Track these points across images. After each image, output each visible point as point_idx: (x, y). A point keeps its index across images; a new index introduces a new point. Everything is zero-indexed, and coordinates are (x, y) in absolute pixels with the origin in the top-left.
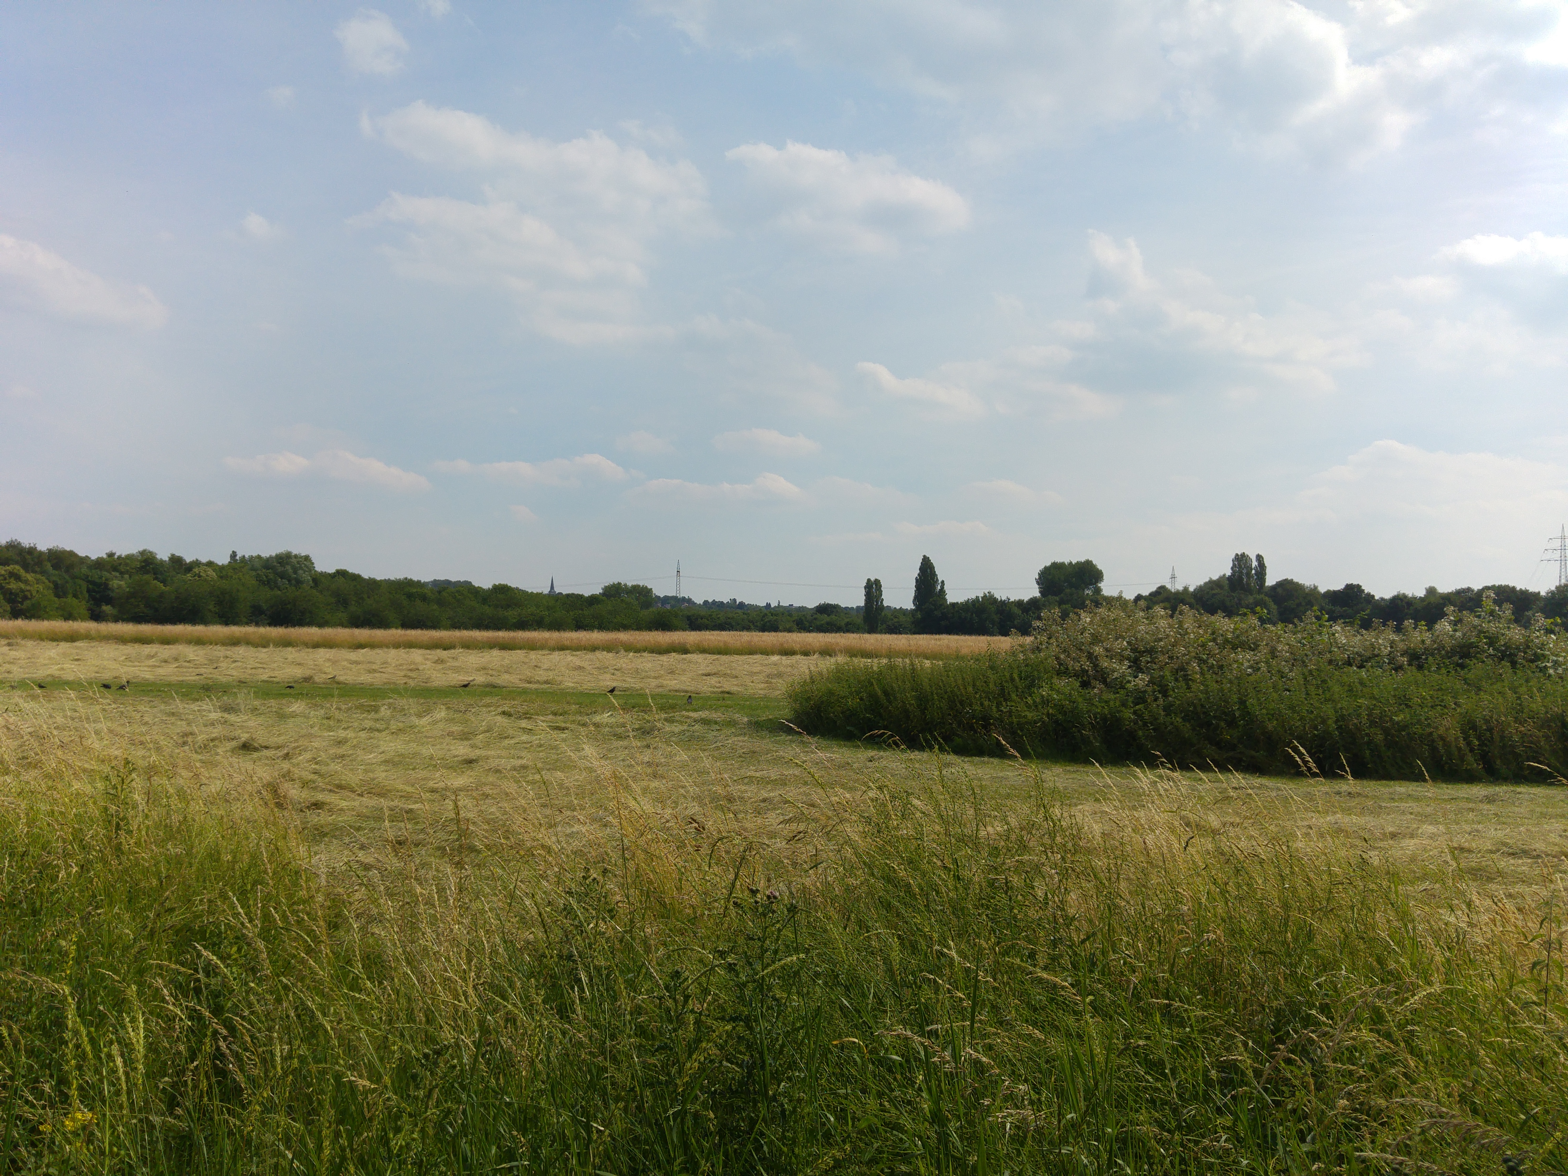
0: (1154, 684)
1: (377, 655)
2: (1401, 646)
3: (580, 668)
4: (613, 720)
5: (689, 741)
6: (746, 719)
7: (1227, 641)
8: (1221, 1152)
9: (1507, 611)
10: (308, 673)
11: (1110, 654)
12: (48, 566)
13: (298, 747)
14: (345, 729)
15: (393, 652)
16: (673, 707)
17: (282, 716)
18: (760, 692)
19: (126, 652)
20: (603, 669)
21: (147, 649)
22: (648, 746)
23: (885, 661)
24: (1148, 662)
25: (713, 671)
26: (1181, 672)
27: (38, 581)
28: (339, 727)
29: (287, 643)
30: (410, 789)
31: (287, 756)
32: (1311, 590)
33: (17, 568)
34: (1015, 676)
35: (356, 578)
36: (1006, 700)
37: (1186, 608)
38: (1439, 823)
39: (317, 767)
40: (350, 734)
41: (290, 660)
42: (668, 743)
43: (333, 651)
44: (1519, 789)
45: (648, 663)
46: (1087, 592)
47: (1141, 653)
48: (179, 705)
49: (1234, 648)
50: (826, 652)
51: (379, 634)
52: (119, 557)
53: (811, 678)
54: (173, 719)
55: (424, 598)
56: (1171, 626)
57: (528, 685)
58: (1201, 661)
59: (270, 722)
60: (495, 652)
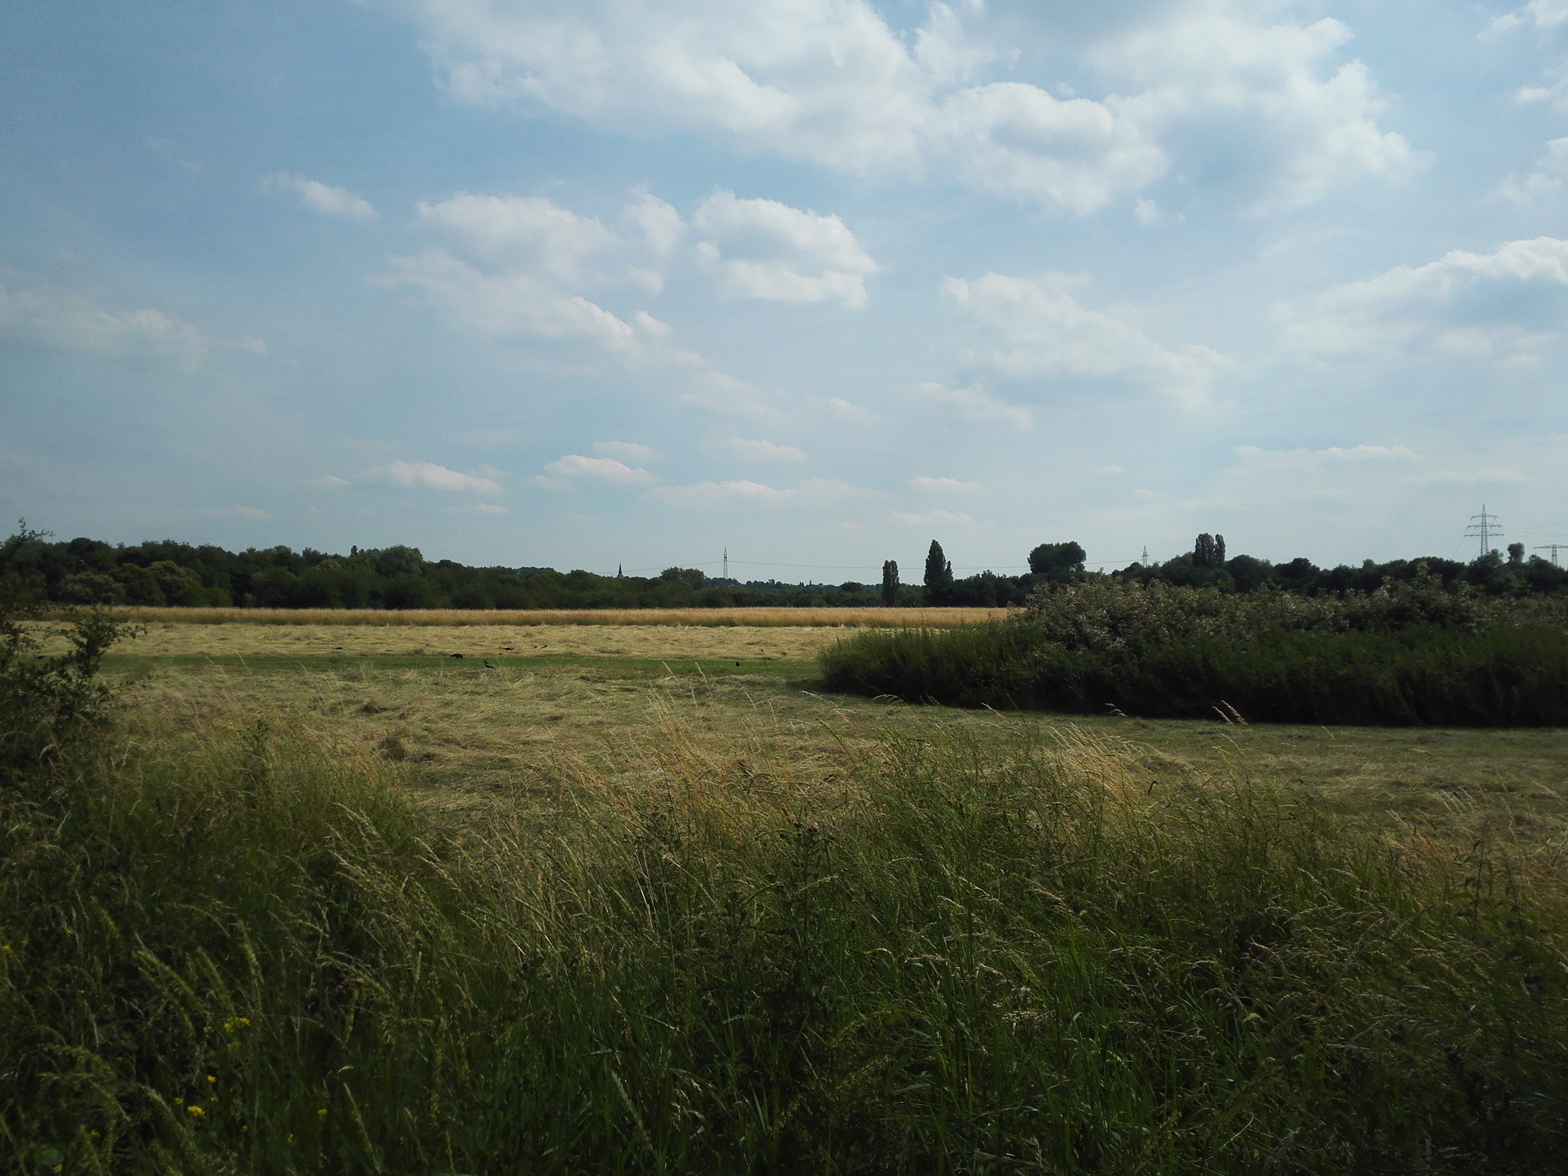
0: (1129, 646)
1: (476, 632)
2: (1343, 611)
3: (645, 639)
4: (673, 683)
5: (736, 699)
6: (784, 681)
7: (1192, 609)
8: (1197, 1043)
9: (1437, 581)
10: (419, 647)
11: (1092, 621)
12: (199, 563)
13: (412, 708)
14: (451, 693)
15: (489, 628)
16: (723, 672)
17: (398, 683)
18: (796, 658)
19: (264, 632)
20: (664, 640)
21: (282, 629)
22: (703, 704)
23: (902, 630)
24: (1125, 628)
25: (755, 641)
26: (1153, 635)
27: (188, 574)
28: (446, 691)
29: (401, 622)
30: (505, 742)
31: (402, 717)
32: (1264, 564)
33: (171, 563)
34: (1012, 640)
35: (458, 567)
36: (1004, 662)
37: (1156, 581)
38: (1379, 761)
39: (428, 725)
40: (454, 697)
41: (403, 636)
42: (720, 701)
43: (440, 628)
44: (1448, 732)
45: (702, 634)
46: (1071, 569)
47: (1119, 620)
48: (308, 675)
49: (1199, 614)
50: (851, 623)
51: (477, 614)
52: (259, 553)
53: (839, 645)
54: (306, 687)
55: (514, 583)
56: (1144, 597)
57: (601, 655)
58: (1170, 627)
59: (388, 688)
60: (574, 627)
